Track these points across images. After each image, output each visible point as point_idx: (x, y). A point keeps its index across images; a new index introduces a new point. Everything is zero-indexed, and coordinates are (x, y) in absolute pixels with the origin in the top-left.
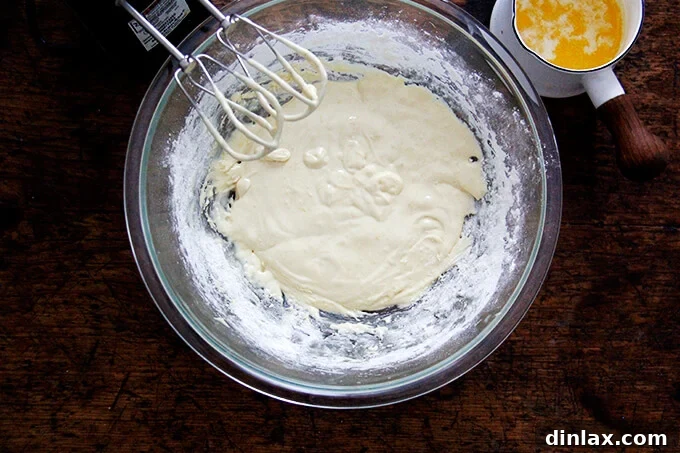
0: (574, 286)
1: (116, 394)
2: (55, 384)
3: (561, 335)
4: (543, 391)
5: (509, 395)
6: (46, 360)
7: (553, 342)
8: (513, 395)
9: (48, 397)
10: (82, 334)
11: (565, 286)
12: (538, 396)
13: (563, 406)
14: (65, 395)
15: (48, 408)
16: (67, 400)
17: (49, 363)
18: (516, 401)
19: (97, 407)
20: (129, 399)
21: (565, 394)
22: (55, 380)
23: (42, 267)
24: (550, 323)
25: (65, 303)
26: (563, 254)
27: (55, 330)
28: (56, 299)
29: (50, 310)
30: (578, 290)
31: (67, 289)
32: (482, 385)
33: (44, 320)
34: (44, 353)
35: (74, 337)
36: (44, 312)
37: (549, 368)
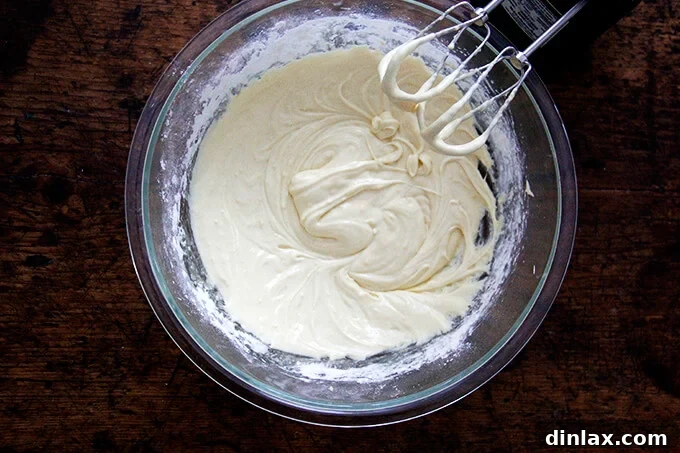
0: (635, 253)
1: (172, 370)
2: (111, 361)
3: (622, 303)
4: (605, 360)
5: (571, 365)
6: (101, 336)
7: (614, 310)
8: (576, 364)
9: (104, 374)
10: (136, 310)
11: (626, 254)
12: (600, 365)
13: (625, 375)
14: (122, 372)
15: (105, 384)
16: (124, 377)
17: (103, 340)
18: (578, 371)
19: (153, 383)
20: (186, 375)
21: (627, 363)
22: (111, 356)
23: (94, 241)
24: (610, 292)
25: (119, 278)
26: (624, 221)
27: (109, 306)
28: (108, 274)
29: (104, 286)
30: (638, 257)
31: (119, 264)
32: (543, 356)
33: (97, 295)
34: (97, 330)
35: (128, 313)
36: (97, 288)
37: (611, 337)
